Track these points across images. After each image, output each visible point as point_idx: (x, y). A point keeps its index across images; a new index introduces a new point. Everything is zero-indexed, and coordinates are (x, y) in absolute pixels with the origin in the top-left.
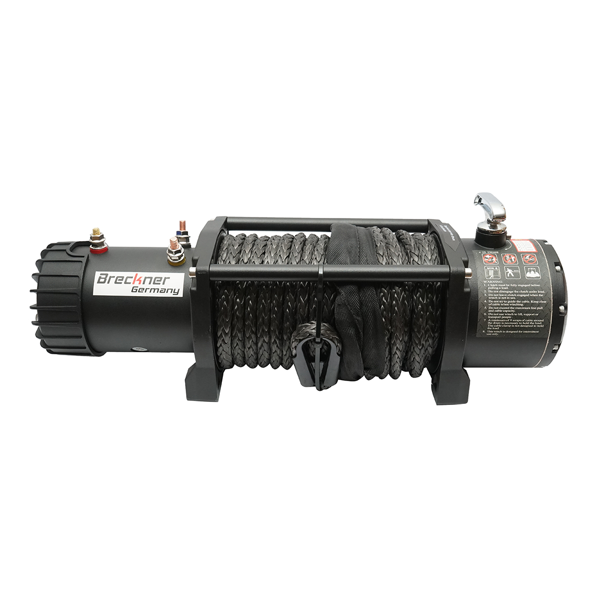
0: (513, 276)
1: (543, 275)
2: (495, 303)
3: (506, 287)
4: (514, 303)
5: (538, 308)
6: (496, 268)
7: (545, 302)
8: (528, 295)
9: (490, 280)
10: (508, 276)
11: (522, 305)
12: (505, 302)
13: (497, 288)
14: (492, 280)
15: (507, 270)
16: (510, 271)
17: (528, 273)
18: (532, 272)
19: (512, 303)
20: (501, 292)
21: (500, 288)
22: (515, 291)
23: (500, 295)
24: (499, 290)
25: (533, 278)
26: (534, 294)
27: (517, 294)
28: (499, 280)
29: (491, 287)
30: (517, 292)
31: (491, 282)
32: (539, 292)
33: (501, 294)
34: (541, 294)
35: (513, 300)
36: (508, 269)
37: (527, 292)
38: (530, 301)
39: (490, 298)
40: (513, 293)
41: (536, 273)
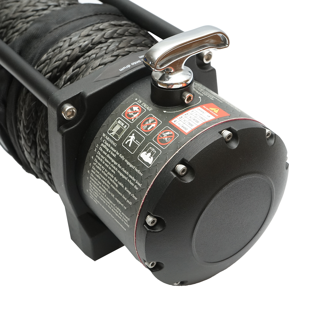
0: (130, 145)
1: (155, 165)
2: (98, 165)
3: (115, 153)
4: (112, 178)
5: (128, 201)
6: (126, 126)
7: (136, 199)
8: (126, 178)
9: (109, 136)
10: (126, 143)
11: (117, 186)
12: (106, 170)
13: (108, 150)
14: (110, 137)
15: (131, 135)
16: (133, 138)
17: (145, 152)
18: (149, 154)
19: (110, 176)
20: (108, 156)
21: (110, 152)
22: (119, 165)
23: (106, 160)
24: (108, 153)
25: (144, 161)
26: (132, 181)
27: (119, 169)
28: (115, 141)
29: (104, 144)
30: (120, 167)
31: (108, 139)
32: (136, 182)
33: (108, 159)
34: (138, 186)
35: (112, 173)
36: (133, 134)
37: (127, 173)
38: (125, 187)
39: (97, 156)
40: (116, 166)
41: (152, 158)
